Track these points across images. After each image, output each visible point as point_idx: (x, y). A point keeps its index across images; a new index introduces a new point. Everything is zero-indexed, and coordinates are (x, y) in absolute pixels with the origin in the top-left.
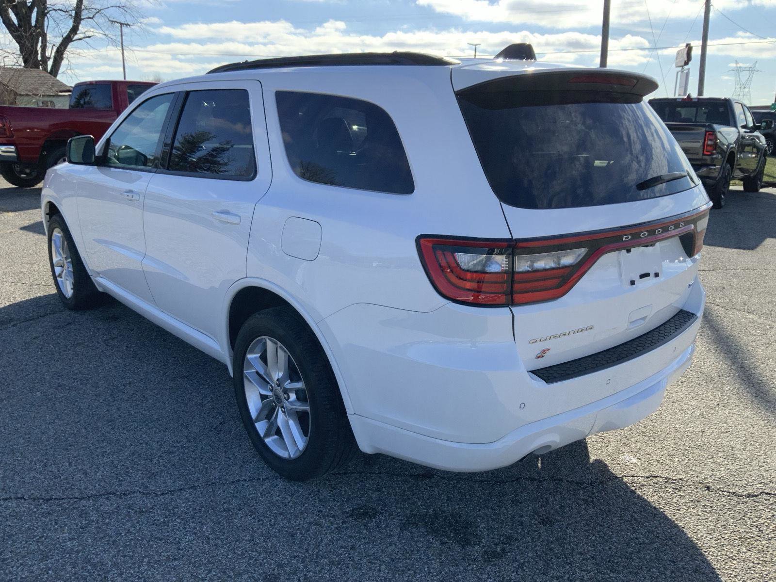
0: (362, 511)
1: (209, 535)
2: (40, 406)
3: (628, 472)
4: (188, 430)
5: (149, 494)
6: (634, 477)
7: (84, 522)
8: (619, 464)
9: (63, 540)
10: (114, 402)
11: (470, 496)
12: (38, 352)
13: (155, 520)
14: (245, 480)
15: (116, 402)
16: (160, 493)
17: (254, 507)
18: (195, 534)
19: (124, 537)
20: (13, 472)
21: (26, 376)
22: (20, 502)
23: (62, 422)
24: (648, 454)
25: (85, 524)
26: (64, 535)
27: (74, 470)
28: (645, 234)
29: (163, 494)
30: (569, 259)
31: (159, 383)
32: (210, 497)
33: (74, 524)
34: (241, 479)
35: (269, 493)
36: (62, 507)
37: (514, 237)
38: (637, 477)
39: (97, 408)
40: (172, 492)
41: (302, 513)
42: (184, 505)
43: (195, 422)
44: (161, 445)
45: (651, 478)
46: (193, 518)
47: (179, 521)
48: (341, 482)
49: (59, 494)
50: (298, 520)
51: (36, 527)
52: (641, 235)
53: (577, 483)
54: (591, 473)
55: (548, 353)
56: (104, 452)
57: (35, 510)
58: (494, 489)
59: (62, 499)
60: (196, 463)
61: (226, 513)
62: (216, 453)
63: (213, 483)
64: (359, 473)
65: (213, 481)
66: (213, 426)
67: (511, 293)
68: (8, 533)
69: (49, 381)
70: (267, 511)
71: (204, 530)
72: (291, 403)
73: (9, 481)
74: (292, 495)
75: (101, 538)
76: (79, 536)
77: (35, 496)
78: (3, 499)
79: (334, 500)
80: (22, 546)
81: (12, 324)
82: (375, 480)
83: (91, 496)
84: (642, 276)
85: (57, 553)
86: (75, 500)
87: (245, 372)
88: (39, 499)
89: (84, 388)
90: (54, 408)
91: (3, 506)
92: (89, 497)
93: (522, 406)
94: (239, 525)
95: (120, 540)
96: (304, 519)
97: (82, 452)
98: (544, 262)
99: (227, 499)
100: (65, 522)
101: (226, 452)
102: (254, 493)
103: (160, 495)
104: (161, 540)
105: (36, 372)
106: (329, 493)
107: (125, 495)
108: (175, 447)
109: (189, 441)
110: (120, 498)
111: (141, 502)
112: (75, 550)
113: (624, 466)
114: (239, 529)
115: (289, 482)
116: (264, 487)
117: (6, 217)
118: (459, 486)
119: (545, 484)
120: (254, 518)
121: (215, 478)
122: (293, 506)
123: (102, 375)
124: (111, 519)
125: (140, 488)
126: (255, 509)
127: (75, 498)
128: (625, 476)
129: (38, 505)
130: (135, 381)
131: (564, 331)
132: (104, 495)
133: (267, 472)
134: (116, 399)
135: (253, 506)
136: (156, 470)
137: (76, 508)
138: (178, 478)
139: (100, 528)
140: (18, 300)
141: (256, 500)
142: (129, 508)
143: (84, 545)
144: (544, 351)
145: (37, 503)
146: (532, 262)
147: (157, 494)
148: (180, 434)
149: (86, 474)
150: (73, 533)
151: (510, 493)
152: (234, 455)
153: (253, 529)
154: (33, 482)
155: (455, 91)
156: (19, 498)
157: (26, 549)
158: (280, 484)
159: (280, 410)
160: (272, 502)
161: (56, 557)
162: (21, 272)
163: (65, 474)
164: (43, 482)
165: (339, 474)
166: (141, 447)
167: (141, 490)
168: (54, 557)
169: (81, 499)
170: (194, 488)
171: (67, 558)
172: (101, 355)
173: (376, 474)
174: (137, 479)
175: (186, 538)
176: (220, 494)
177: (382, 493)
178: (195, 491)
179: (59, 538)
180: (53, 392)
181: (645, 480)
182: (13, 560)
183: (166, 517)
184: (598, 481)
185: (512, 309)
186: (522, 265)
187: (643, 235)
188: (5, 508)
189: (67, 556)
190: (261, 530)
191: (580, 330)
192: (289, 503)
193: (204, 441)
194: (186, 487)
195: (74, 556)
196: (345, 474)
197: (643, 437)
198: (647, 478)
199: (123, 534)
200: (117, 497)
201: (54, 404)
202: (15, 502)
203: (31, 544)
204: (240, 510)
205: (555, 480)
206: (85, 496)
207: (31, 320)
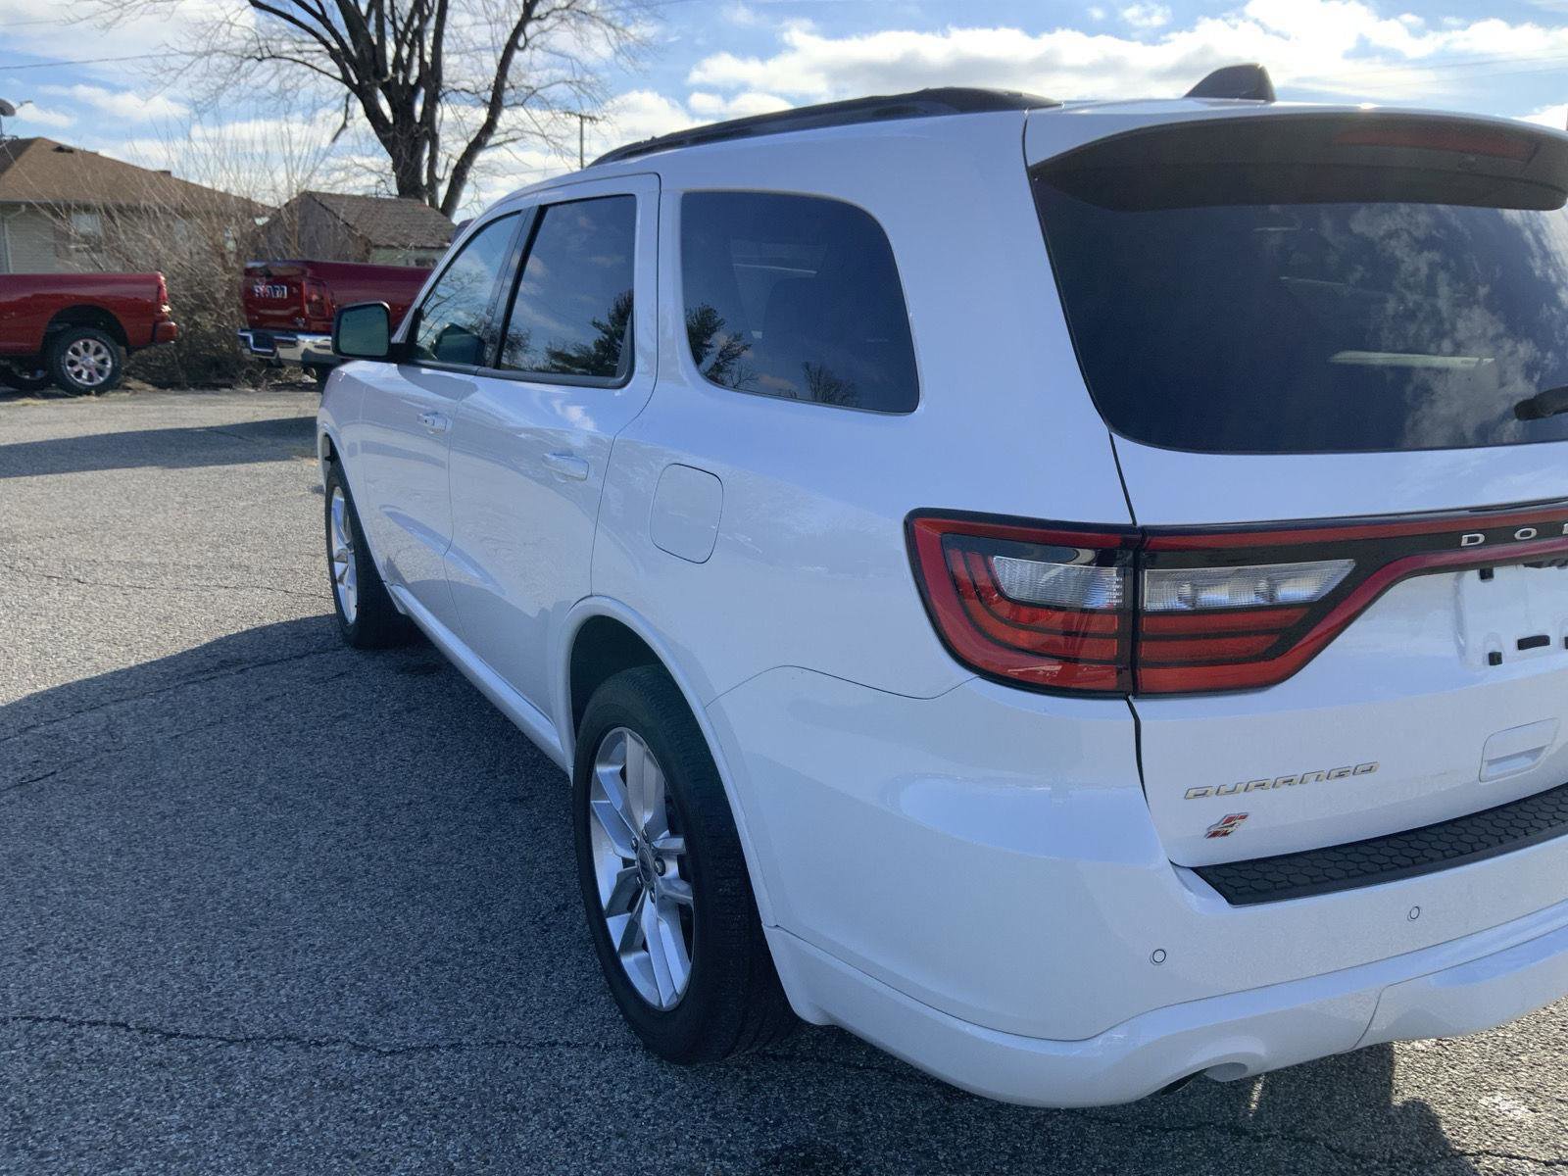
0: (802, 1154)
1: (455, 1161)
2: (226, 837)
3: (1499, 1143)
4: (489, 916)
5: (365, 1049)
6: (1511, 1157)
7: (218, 1095)
8: (1476, 1119)
9: (166, 1129)
10: (365, 840)
11: (1070, 1153)
12: (264, 726)
13: (357, 1111)
14: (568, 1044)
15: (370, 840)
16: (386, 1050)
17: (567, 1110)
18: (428, 1153)
19: (284, 1139)
20: (128, 968)
21: (224, 772)
22: (117, 1033)
23: (254, 873)
24: (1561, 1101)
25: (219, 1099)
26: (171, 1117)
27: (240, 977)
28: (1529, 533)
29: (392, 1053)
30: (1301, 586)
31: (465, 809)
32: (483, 1073)
33: (199, 1095)
34: (560, 1041)
35: (609, 1082)
36: (190, 1054)
37: (1140, 523)
38: (1518, 1158)
39: (330, 850)
40: (409, 1052)
41: (666, 1139)
42: (425, 1085)
43: (507, 900)
44: (425, 942)
45: (1558, 1166)
46: (435, 1117)
47: (404, 1118)
48: (772, 1078)
49: (196, 1026)
50: (652, 1155)
51: (127, 1093)
52: (1517, 535)
53: (1354, 1156)
54: (1395, 1133)
55: (1241, 828)
56: (310, 945)
57: (139, 1054)
58: (1133, 1144)
59: (198, 1037)
60: (480, 991)
61: (506, 1115)
62: (528, 975)
63: (499, 1042)
64: (820, 1060)
65: (502, 1038)
66: (539, 913)
67: (1134, 665)
68: (72, 1096)
69: (263, 785)
70: (592, 1124)
71: (448, 1148)
72: (668, 882)
73: (114, 987)
74: (658, 1093)
75: (240, 1135)
76: (199, 1125)
77: (147, 1025)
78: (89, 1023)
79: (747, 1119)
80: (86, 1128)
81: (239, 668)
82: (852, 1084)
83: (254, 1038)
84: (1524, 644)
85: (145, 1155)
86: (220, 1043)
87: (592, 802)
88: (154, 1030)
89: (320, 807)
90: (251, 843)
91: (84, 1038)
92: (248, 1040)
93: (1159, 956)
94: (524, 1148)
95: (274, 1145)
96: (668, 1154)
97: (269, 940)
98: (1226, 591)
99: (517, 1083)
100: (184, 1088)
101: (547, 974)
102: (579, 1078)
103: (387, 1054)
104: (353, 1157)
105: (245, 767)
106: (742, 1100)
107: (318, 1044)
108: (451, 950)
109: (482, 940)
110: (307, 1050)
111: (343, 1065)
112: (181, 1153)
113: (1489, 1126)
114: (520, 1157)
115: (658, 1062)
116: (603, 1065)
117: (305, 468)
118: (1049, 1124)
119: (1268, 1148)
120: (560, 1136)
121: (508, 1030)
122: (652, 1121)
123: (364, 781)
124: (273, 1096)
125: (352, 1033)
126: (569, 1114)
127: (221, 1039)
128: (1487, 1152)
129: (148, 1044)
130: (422, 800)
131: (1288, 773)
132: (278, 1039)
133: (620, 1033)
134: (373, 834)
135: (566, 1107)
136: (397, 997)
137: (214, 1061)
138: (433, 1021)
139: (244, 1113)
140: (267, 622)
141: (577, 1094)
142: (316, 1076)
143: (202, 1145)
144: (1230, 820)
145: (147, 1039)
146: (1195, 588)
147: (380, 1051)
148: (468, 923)
149: (259, 988)
150: (191, 1115)
151: (1174, 1157)
152: (563, 982)
153: (550, 1162)
154: (156, 993)
155: (1029, 165)
156: (118, 1024)
157: (90, 1137)
158: (640, 1063)
159: (648, 894)
160: (610, 1105)
161: (139, 1165)
162: (292, 570)
163: (220, 985)
164: (175, 996)
165: (775, 1057)
166: (384, 943)
167: (352, 1039)
168: (136, 1163)
169: (231, 1042)
170: (457, 1047)
171: (158, 1169)
172: (377, 741)
173: (860, 1068)
174: (352, 1013)
175: (406, 1162)
176: (507, 1069)
177: (860, 1118)
178: (457, 1056)
179: (159, 1123)
180: (260, 809)
181: (1541, 1170)
182: (59, 1158)
183: (381, 1107)
184: (1411, 1157)
185: (1137, 705)
186: (1163, 594)
187: (1522, 535)
188: (86, 1041)
189: (161, 1165)
190: (566, 1168)
191: (1334, 773)
192: (645, 1110)
193: (512, 943)
194: (443, 1043)
195: (173, 1167)
196: (789, 1058)
197: (1556, 1054)
198: (1547, 1164)
199: (285, 1133)
200: (301, 1047)
201: (254, 835)
202: (108, 1030)
203: (103, 1128)
204: (535, 1112)
205: (1297, 1140)
206: (241, 1036)
207: (275, 663)
